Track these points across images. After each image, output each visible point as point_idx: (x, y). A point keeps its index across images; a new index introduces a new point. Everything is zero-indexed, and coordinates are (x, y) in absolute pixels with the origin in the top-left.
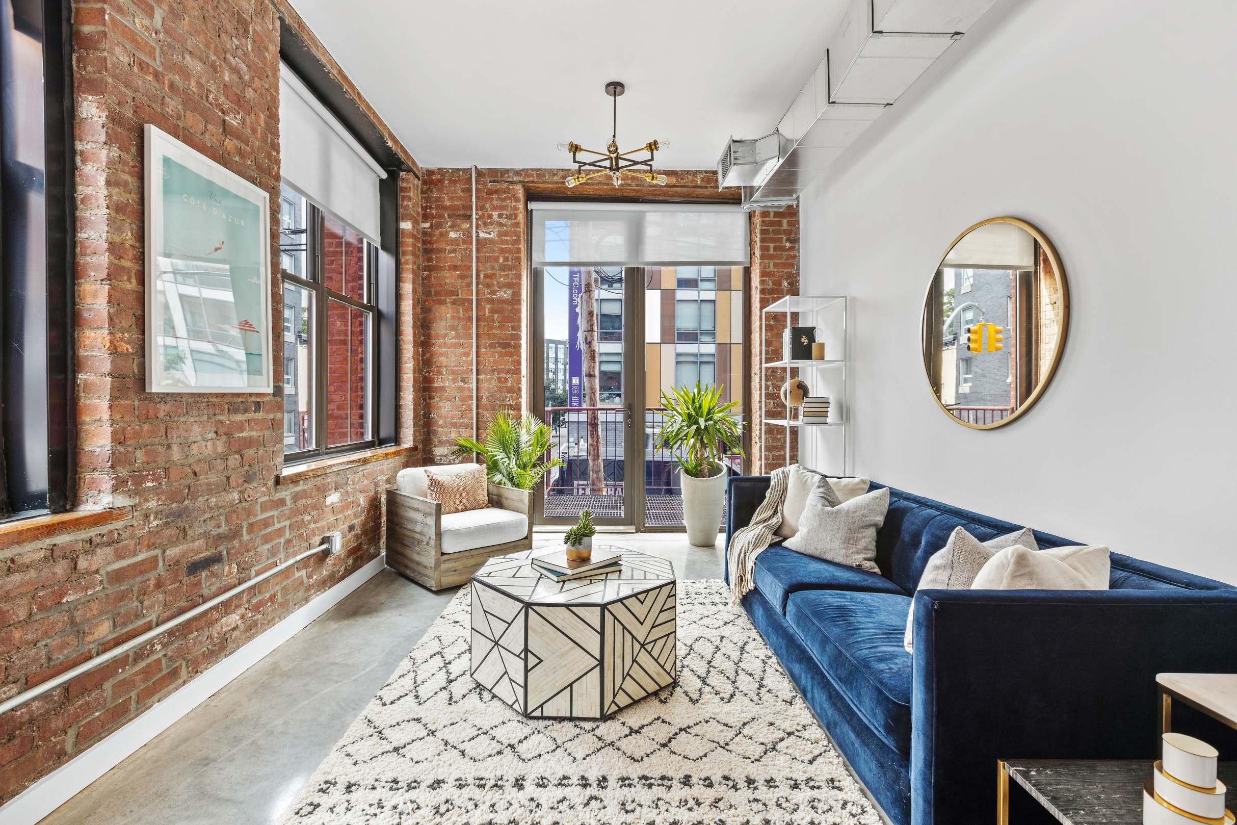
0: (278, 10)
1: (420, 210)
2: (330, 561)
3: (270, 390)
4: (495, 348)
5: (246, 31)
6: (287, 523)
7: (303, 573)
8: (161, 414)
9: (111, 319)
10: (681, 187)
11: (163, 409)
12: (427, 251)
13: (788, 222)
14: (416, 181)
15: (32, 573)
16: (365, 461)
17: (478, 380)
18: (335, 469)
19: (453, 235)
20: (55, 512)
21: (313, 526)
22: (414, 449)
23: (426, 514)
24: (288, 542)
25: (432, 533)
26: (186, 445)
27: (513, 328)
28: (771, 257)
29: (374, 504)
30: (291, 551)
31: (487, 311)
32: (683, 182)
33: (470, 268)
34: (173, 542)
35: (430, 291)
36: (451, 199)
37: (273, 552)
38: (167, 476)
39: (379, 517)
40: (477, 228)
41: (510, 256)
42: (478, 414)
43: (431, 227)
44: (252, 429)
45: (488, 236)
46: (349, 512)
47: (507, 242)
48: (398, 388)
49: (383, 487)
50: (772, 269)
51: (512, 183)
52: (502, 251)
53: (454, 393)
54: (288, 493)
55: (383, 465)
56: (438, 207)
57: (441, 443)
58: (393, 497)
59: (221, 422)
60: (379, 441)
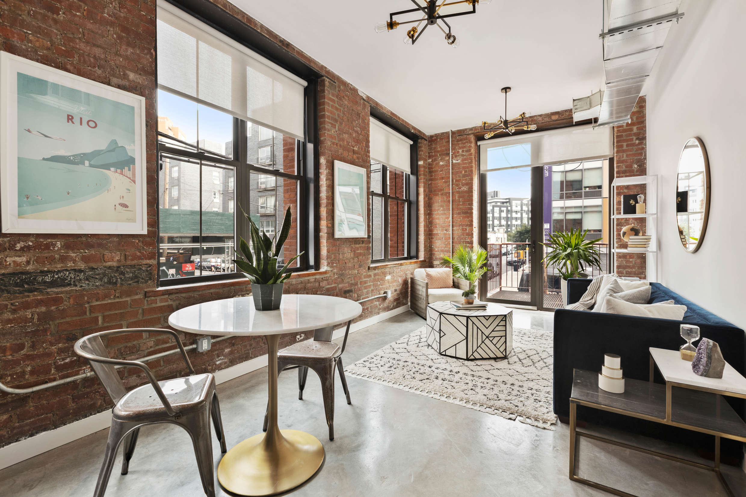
0: (370, 104)
1: (427, 154)
2: (387, 301)
3: (366, 236)
4: (460, 214)
5: (360, 117)
6: (372, 284)
7: (378, 303)
8: (338, 244)
9: (327, 218)
10: (561, 120)
11: (338, 243)
12: (430, 172)
13: (637, 128)
14: (425, 142)
15: (312, 284)
16: (401, 265)
17: (453, 230)
18: (389, 266)
19: (441, 163)
20: (315, 270)
21: (381, 287)
22: (424, 261)
23: (423, 287)
24: (372, 290)
25: (424, 294)
26: (343, 254)
27: (469, 204)
28: (624, 151)
29: (405, 282)
30: (373, 294)
31: (457, 197)
32: (563, 117)
33: (449, 178)
34: (340, 283)
35: (432, 190)
36: (441, 147)
37: (368, 293)
38: (339, 263)
39: (408, 288)
40: (452, 158)
41: (468, 170)
42: (453, 246)
43: (432, 161)
44: (361, 250)
45: (457, 162)
46: (395, 284)
47: (466, 163)
48: (417, 235)
49: (409, 276)
50: (625, 158)
51: (468, 135)
52: (464, 168)
53: (442, 236)
54: (372, 273)
55: (409, 266)
56: (435, 152)
57: (437, 259)
58: (412, 279)
59: (352, 247)
60: (409, 257)
